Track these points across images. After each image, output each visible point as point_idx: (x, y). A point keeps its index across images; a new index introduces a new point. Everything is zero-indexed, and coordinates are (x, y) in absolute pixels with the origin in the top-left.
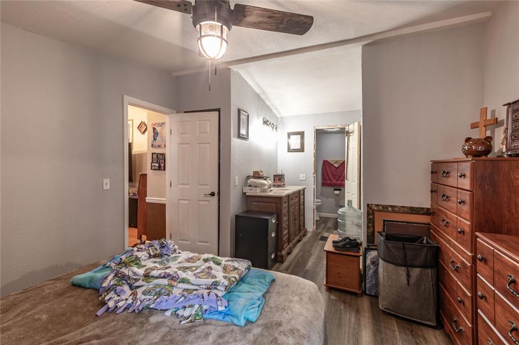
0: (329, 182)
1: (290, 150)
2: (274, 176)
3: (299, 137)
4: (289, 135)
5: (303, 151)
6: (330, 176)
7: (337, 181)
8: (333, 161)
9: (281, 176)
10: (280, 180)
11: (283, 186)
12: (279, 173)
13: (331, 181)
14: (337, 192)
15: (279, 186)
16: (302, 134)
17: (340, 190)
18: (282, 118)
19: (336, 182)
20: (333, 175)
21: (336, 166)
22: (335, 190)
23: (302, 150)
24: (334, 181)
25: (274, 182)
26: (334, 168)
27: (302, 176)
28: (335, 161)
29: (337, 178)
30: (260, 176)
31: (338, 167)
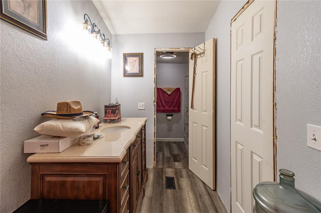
0: (162, 108)
1: (126, 74)
2: (106, 107)
3: (137, 59)
4: (126, 56)
5: (142, 76)
6: (163, 102)
7: (169, 107)
8: (166, 88)
9: (116, 106)
10: (114, 112)
11: (119, 120)
12: (113, 102)
13: (164, 107)
14: (169, 118)
15: (112, 121)
16: (140, 56)
17: (172, 115)
18: (116, 35)
19: (169, 109)
20: (166, 101)
21: (169, 93)
22: (168, 115)
23: (140, 74)
24: (167, 108)
25: (105, 117)
26: (167, 96)
27: (141, 105)
28: (168, 88)
29: (170, 105)
30: (73, 112)
31: (171, 94)
